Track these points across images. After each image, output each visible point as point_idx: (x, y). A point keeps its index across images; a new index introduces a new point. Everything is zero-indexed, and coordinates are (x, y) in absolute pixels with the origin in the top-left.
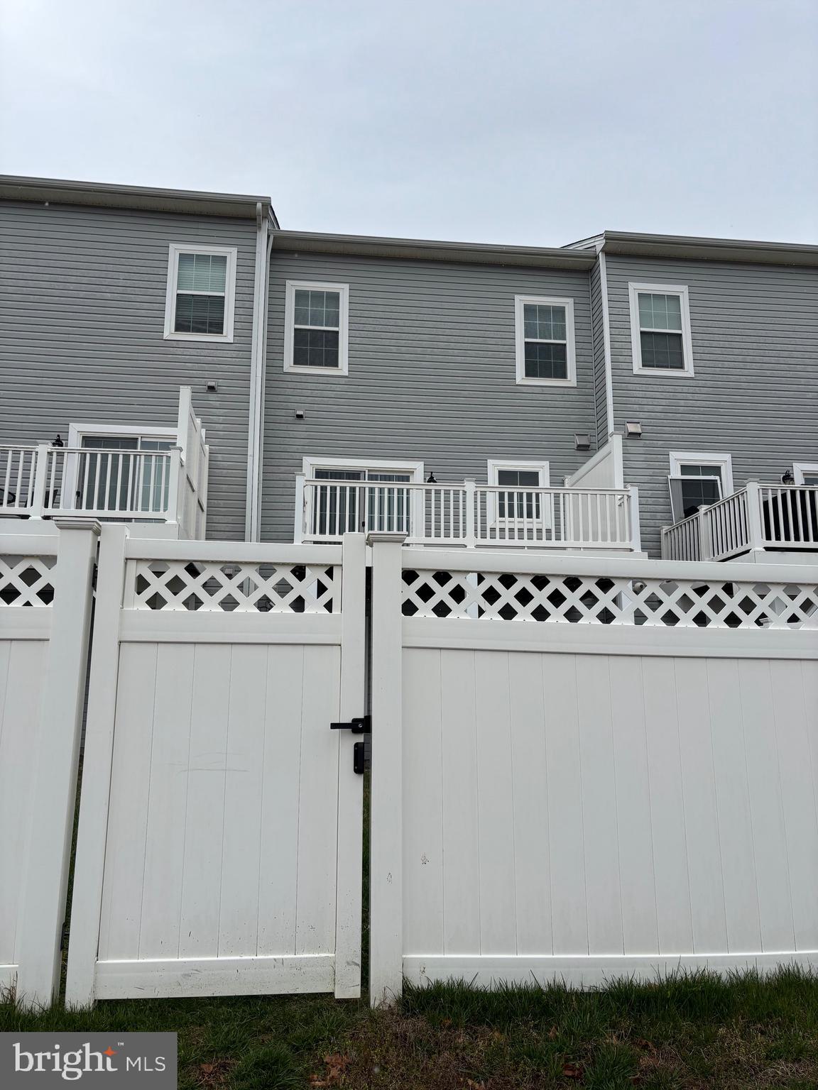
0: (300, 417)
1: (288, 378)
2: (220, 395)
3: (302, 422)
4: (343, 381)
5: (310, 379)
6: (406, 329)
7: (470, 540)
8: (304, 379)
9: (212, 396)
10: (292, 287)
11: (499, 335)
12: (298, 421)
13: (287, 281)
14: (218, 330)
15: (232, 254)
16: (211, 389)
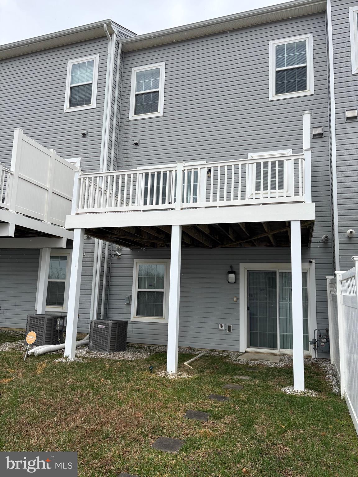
0: (136, 144)
1: (131, 123)
2: (88, 138)
3: (138, 147)
4: (160, 119)
5: (143, 121)
6: (197, 81)
7: (178, 205)
8: (139, 122)
9: (85, 139)
10: (134, 71)
11: (258, 70)
12: (136, 147)
13: (132, 68)
14: (88, 103)
15: (96, 58)
16: (84, 134)
